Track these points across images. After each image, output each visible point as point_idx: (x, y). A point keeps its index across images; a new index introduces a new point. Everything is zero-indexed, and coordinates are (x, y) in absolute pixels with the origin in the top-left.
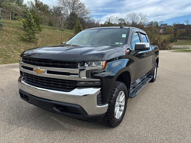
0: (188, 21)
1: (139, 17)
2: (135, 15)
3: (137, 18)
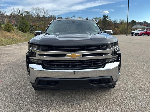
0: (74, 16)
1: (42, 11)
2: (39, 9)
3: (41, 12)
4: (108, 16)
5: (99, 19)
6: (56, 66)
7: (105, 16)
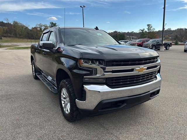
4: (56, 24)
5: (45, 26)
6: (121, 83)
7: (52, 23)
